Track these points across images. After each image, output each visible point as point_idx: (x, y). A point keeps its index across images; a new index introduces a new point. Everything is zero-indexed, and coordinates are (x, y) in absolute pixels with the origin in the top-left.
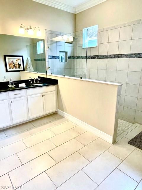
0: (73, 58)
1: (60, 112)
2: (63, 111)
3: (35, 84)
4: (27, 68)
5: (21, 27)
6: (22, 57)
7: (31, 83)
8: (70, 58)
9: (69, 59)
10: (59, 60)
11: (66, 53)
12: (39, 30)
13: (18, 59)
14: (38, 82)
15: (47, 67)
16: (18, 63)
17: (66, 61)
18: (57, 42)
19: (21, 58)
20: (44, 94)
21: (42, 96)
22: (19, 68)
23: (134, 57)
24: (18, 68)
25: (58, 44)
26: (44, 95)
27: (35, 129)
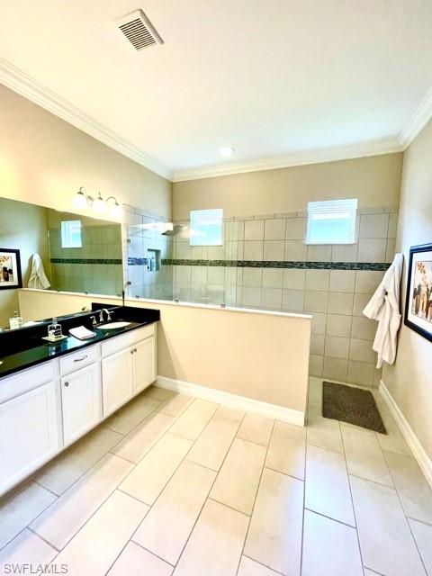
0: (169, 262)
1: (165, 382)
2: (175, 378)
3: (103, 323)
4: (31, 279)
5: (81, 193)
6: (17, 252)
7: (95, 322)
8: (165, 262)
9: (163, 264)
10: (146, 266)
11: (158, 252)
12: (117, 204)
13: (5, 259)
14: (109, 318)
15: (125, 282)
16: (5, 269)
17: (157, 269)
18: (143, 230)
19: (14, 255)
20: (134, 347)
21: (132, 352)
22: (7, 279)
23: (292, 267)
24: (2, 280)
25: (145, 234)
26: (135, 350)
27: (132, 441)
